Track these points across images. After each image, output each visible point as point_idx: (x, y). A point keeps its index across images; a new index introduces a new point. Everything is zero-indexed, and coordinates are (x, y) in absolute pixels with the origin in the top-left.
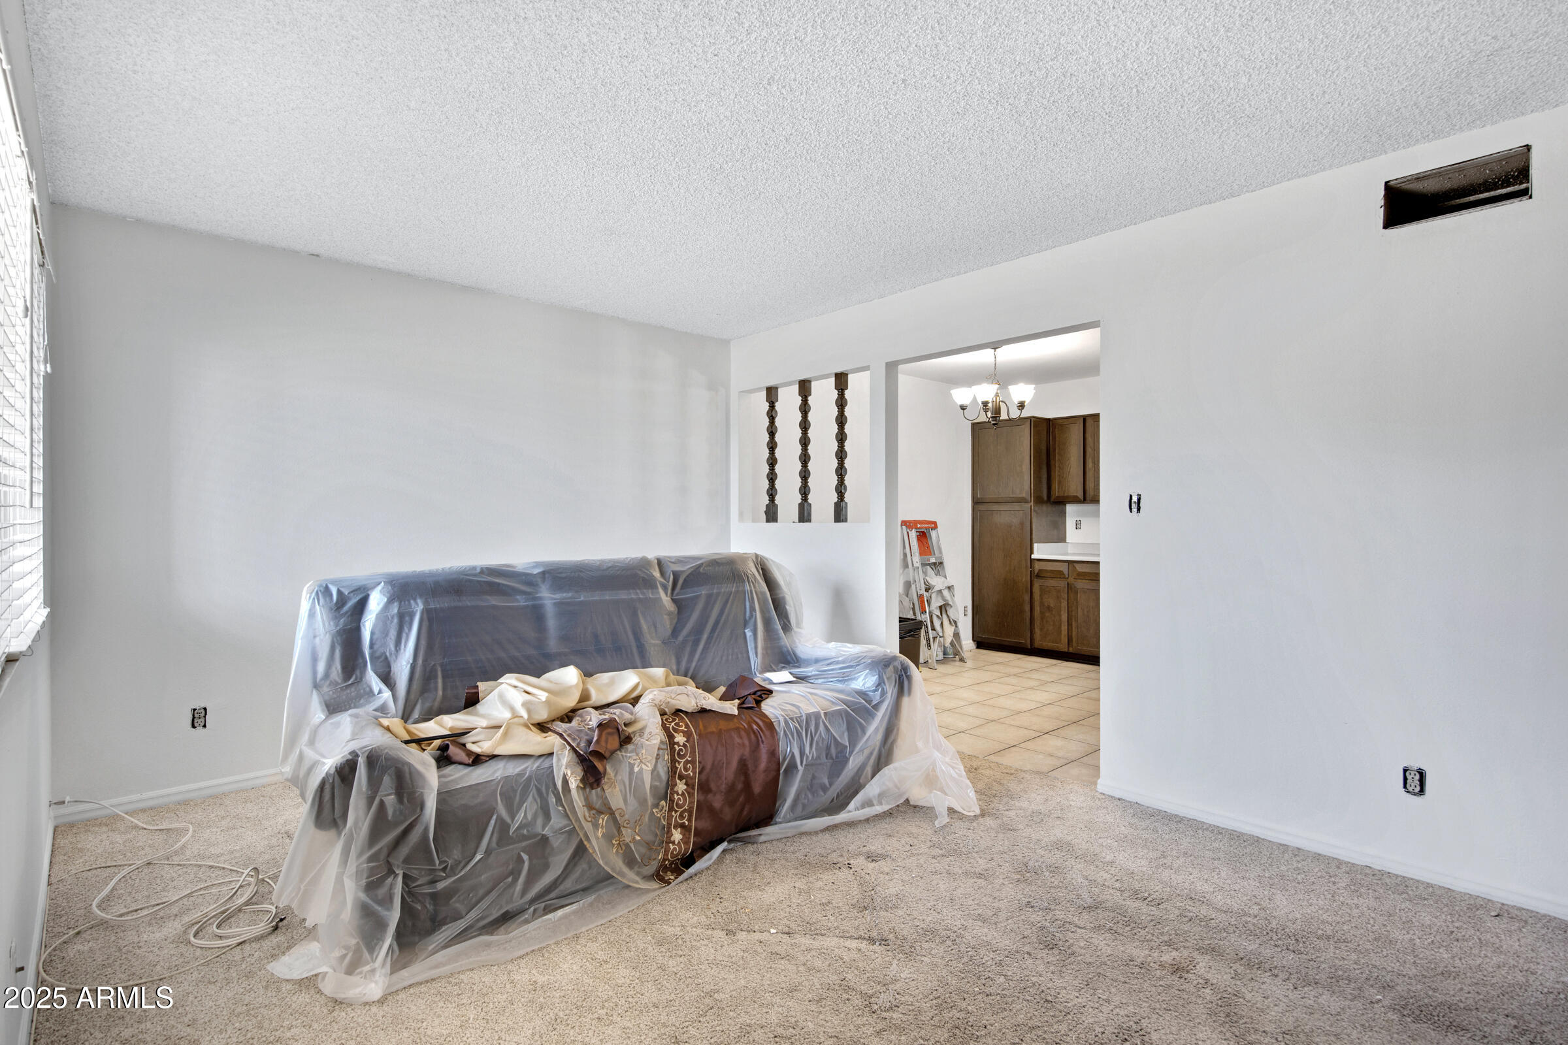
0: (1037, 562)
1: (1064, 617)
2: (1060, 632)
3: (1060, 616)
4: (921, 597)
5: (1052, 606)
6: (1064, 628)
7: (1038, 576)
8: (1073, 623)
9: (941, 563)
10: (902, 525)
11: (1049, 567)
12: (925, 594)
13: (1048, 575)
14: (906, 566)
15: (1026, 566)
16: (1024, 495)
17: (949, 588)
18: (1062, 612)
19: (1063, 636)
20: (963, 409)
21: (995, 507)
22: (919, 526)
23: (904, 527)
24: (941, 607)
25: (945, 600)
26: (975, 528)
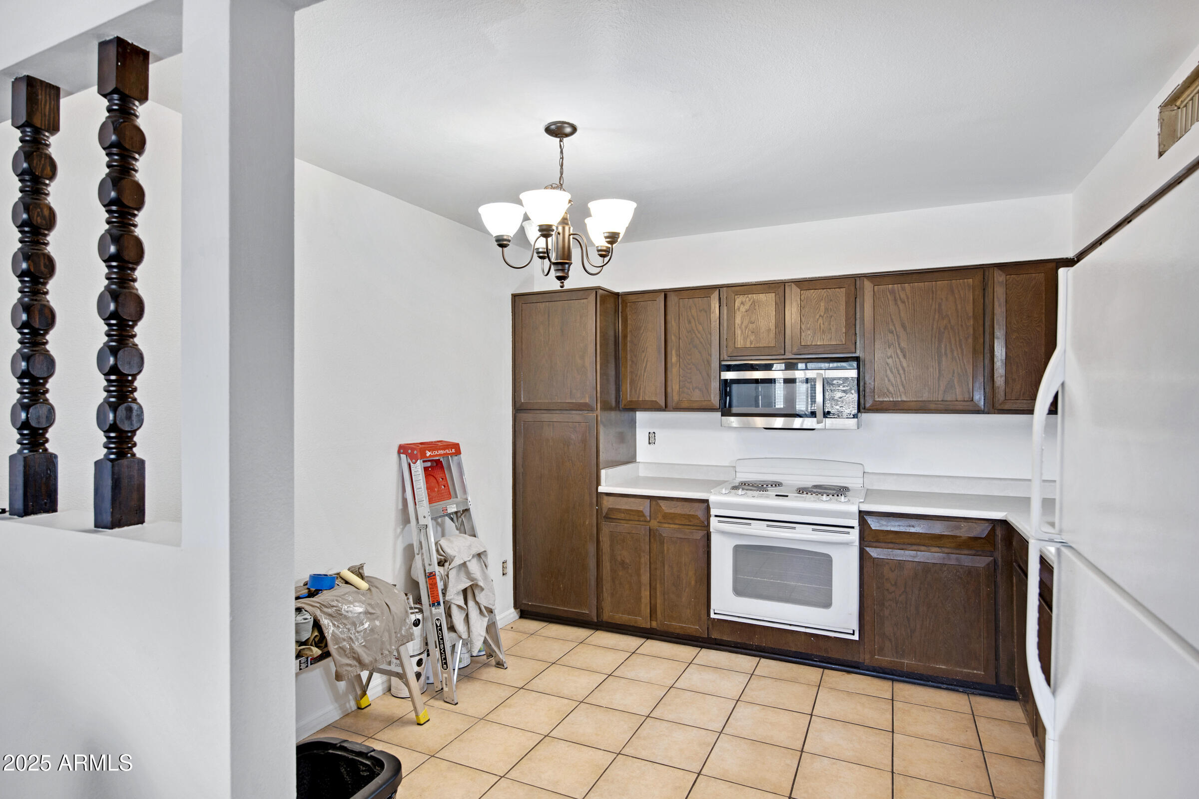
0: (605, 497)
1: (645, 578)
2: (639, 599)
3: (639, 575)
4: (431, 576)
5: (628, 561)
6: (645, 594)
7: (607, 518)
8: (658, 585)
9: (467, 510)
10: (399, 453)
11: (624, 505)
12: (439, 571)
13: (623, 516)
14: (406, 521)
15: (591, 504)
16: (587, 400)
17: (479, 555)
18: (642, 571)
19: (643, 606)
20: (502, 246)
21: (546, 417)
22: (428, 454)
23: (403, 456)
24: (465, 592)
25: (472, 579)
26: (518, 446)
